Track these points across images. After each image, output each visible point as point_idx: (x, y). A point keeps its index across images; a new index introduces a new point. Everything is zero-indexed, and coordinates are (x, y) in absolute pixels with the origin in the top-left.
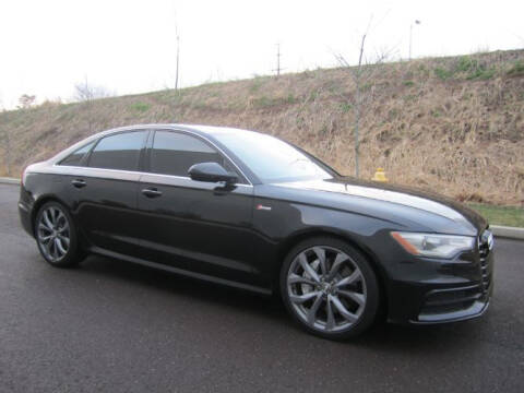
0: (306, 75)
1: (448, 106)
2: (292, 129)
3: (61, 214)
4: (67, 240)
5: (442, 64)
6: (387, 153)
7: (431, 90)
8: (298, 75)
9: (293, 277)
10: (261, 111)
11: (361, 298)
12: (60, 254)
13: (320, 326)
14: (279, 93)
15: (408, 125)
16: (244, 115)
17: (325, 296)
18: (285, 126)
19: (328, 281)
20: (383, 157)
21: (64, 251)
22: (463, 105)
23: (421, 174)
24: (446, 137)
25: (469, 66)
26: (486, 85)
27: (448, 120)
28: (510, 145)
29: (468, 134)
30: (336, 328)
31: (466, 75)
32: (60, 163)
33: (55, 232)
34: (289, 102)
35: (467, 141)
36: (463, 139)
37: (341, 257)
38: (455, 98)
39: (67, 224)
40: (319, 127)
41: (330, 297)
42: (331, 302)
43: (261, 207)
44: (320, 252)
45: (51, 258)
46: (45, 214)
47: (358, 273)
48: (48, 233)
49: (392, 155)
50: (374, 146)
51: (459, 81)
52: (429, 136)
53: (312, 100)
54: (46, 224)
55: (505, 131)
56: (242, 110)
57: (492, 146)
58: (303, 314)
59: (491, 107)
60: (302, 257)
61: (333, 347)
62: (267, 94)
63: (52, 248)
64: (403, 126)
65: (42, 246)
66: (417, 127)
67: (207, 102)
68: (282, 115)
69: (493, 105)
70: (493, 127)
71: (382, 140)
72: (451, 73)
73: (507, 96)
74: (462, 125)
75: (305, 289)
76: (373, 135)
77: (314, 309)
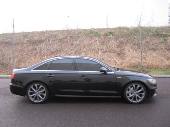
0: (43, 33)
1: (92, 43)
2: (45, 50)
3: (41, 86)
4: (45, 94)
5: (86, 31)
7: (86, 39)
8: (41, 32)
9: (127, 92)
10: (31, 44)
11: (143, 94)
12: (40, 99)
13: (134, 102)
14: (36, 38)
15: (82, 49)
16: (25, 46)
17: (135, 95)
18: (42, 49)
19: (136, 92)
21: (43, 98)
22: (95, 43)
24: (94, 52)
25: (93, 32)
26: (100, 38)
27: (93, 47)
28: (110, 54)
29: (99, 51)
31: (93, 35)
32: (34, 70)
34: (41, 41)
35: (100, 53)
36: (98, 52)
37: (139, 86)
38: (93, 41)
39: (44, 89)
40: (55, 50)
42: (137, 96)
43: (118, 77)
44: (134, 85)
45: (35, 101)
46: (32, 87)
47: (142, 89)
48: (33, 93)
51: (92, 36)
53: (49, 41)
55: (107, 50)
56: (23, 44)
57: (106, 54)
58: (130, 100)
59: (102, 44)
62: (32, 39)
63: (36, 98)
64: (81, 49)
66: (85, 49)
67: (7, 41)
68: (40, 46)
70: (104, 49)
71: (76, 53)
72: (89, 34)
73: (105, 41)
74: (97, 48)
75: (130, 94)
77: (133, 98)
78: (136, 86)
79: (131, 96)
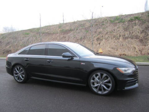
0: (74, 23)
1: (114, 30)
2: (72, 38)
3: (21, 68)
4: (24, 76)
5: (111, 19)
6: (99, 44)
7: (109, 26)
8: (72, 23)
9: (92, 81)
10: (63, 33)
11: (110, 85)
12: (21, 79)
13: (100, 92)
14: (67, 28)
15: (104, 36)
16: (58, 35)
17: (101, 85)
18: (70, 37)
19: (101, 81)
20: (98, 45)
21: (23, 79)
22: (118, 29)
23: (109, 49)
24: (115, 39)
25: (118, 19)
26: (123, 24)
27: (115, 34)
28: (131, 40)
29: (120, 38)
30: (104, 93)
31: (118, 21)
32: (19, 54)
33: (19, 74)
34: (70, 30)
35: (120, 39)
36: (119, 39)
37: (105, 75)
38: (116, 28)
39: (23, 71)
40: (80, 37)
41: (102, 85)
42: (103, 86)
43: (82, 64)
44: (99, 74)
45: (18, 81)
46: (16, 69)
47: (109, 79)
48: (17, 74)
49: (101, 44)
50: (96, 42)
51: (116, 23)
52: (110, 39)
53: (77, 30)
54: (16, 71)
55: (129, 36)
56: (57, 33)
57: (127, 40)
58: (95, 90)
59: (125, 30)
60: (94, 76)
61: (104, 97)
62: (64, 29)
63: (19, 78)
64: (103, 36)
65: (15, 77)
66: (107, 36)
67: (46, 31)
68: (69, 34)
69: (126, 29)
70: (126, 35)
71: (98, 40)
72: (114, 21)
73: (129, 27)
74: (118, 35)
76: (95, 39)
77: (98, 88)
78: (102, 75)
79: (96, 85)
